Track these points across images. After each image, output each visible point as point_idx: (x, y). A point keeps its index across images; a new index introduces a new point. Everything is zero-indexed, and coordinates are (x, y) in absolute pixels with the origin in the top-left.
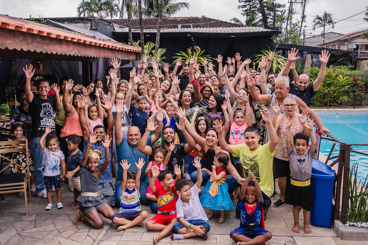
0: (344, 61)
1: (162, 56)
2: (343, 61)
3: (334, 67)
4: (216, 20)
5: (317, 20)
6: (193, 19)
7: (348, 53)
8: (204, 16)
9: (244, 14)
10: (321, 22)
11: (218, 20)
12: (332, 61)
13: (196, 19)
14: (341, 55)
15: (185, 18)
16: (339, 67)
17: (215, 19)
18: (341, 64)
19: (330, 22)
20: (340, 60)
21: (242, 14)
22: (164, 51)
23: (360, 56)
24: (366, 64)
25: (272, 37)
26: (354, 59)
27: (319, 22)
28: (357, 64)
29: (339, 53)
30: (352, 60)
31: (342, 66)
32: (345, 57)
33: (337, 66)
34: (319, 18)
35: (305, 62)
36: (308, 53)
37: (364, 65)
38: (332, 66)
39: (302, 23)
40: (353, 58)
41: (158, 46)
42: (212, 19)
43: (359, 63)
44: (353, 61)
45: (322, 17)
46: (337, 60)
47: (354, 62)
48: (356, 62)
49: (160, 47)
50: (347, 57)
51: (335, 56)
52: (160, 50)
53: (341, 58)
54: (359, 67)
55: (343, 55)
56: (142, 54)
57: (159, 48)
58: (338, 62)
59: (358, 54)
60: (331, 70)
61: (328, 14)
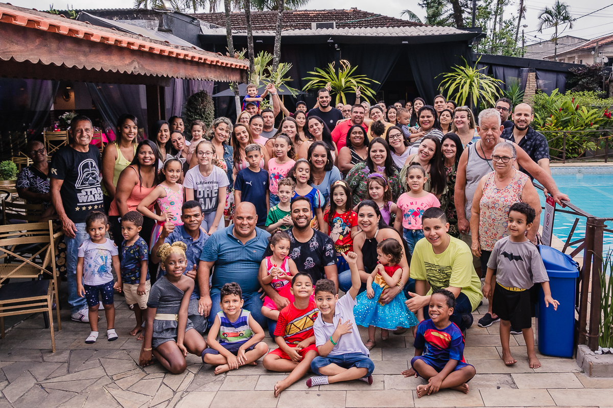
0: (590, 83)
1: (285, 76)
2: (587, 83)
3: (573, 93)
4: (376, 15)
5: (545, 15)
6: (336, 13)
7: (596, 69)
8: (356, 8)
9: (423, 5)
10: (551, 18)
11: (380, 15)
12: (570, 83)
13: (341, 13)
14: (584, 74)
15: (324, 11)
16: (581, 93)
17: (375, 13)
18: (583, 88)
19: (566, 18)
20: (583, 82)
21: (420, 5)
22: (288, 67)
25: (471, 44)
26: (605, 80)
27: (549, 18)
28: (611, 89)
29: (581, 70)
30: (602, 83)
31: (586, 92)
32: (590, 76)
33: (577, 91)
34: (548, 12)
35: (526, 85)
36: (531, 71)
38: (569, 91)
39: (520, 19)
40: (604, 78)
41: (277, 59)
42: (370, 14)
44: (604, 84)
45: (553, 10)
46: (578, 82)
47: (605, 86)
48: (608, 86)
49: (281, 61)
50: (594, 77)
51: (575, 75)
52: (281, 65)
53: (585, 78)
55: (587, 74)
56: (251, 73)
57: (280, 63)
59: (612, 71)
60: (567, 98)
61: (562, 6)
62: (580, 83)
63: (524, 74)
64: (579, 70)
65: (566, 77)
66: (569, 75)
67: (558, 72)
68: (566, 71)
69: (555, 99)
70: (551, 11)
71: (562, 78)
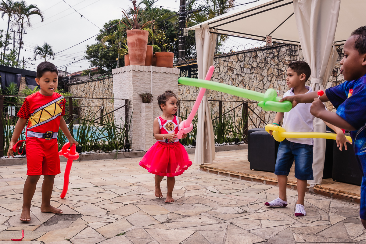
5: (38, 50)
19: (51, 53)
23: (71, 82)
24: (75, 88)
26: (66, 85)
27: (40, 52)
28: (69, 89)
30: (64, 86)
34: (39, 48)
35: (20, 85)
36: (22, 76)
37: (73, 90)
39: (20, 49)
40: (65, 83)
43: (69, 88)
44: (65, 86)
48: (67, 88)
54: (70, 91)
59: (69, 80)
61: (48, 46)
63: (19, 78)
70: (41, 48)
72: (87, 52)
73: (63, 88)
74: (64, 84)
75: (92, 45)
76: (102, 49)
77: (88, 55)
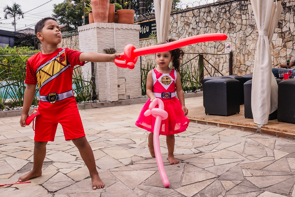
0: (27, 43)
2: (25, 43)
3: (18, 48)
5: (7, 10)
7: (30, 36)
10: (11, 12)
12: (17, 43)
14: (24, 38)
16: (22, 47)
18: (23, 45)
19: (20, 13)
20: (23, 42)
26: (35, 42)
28: (38, 47)
29: (22, 36)
31: (24, 47)
32: (27, 39)
33: (20, 47)
34: (9, 8)
38: (16, 46)
43: (39, 45)
44: (35, 44)
45: (11, 8)
46: (21, 42)
48: (37, 45)
50: (29, 40)
51: (19, 39)
53: (24, 40)
54: (40, 48)
55: (25, 38)
58: (22, 44)
60: (14, 49)
61: (17, 6)
62: (22, 42)
64: (21, 36)
65: (14, 40)
66: (16, 38)
67: (10, 37)
68: (14, 36)
69: (7, 50)
70: (10, 8)
71: (12, 40)
72: (54, 11)
73: (33, 46)
74: (34, 41)
75: (59, 5)
76: (68, 8)
77: (56, 13)
